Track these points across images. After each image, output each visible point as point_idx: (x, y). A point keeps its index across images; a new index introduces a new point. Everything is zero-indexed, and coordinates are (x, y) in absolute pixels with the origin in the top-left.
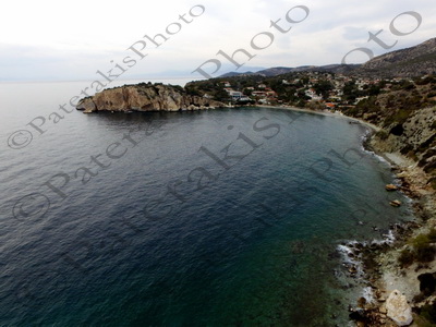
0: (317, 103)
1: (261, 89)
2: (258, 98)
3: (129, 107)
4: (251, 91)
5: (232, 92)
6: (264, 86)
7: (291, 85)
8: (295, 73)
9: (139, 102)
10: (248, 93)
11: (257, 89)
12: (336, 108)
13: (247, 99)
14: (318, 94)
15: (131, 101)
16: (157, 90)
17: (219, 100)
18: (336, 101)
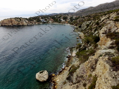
0: (63, 22)
1: (49, 19)
2: (48, 21)
3: (12, 24)
4: (47, 19)
5: (42, 20)
6: (50, 18)
7: (57, 18)
8: (58, 15)
9: (16, 23)
10: (46, 20)
11: (48, 19)
12: (68, 23)
13: (46, 21)
14: (64, 20)
15: (13, 22)
16: (21, 19)
17: (38, 22)
18: (68, 21)
